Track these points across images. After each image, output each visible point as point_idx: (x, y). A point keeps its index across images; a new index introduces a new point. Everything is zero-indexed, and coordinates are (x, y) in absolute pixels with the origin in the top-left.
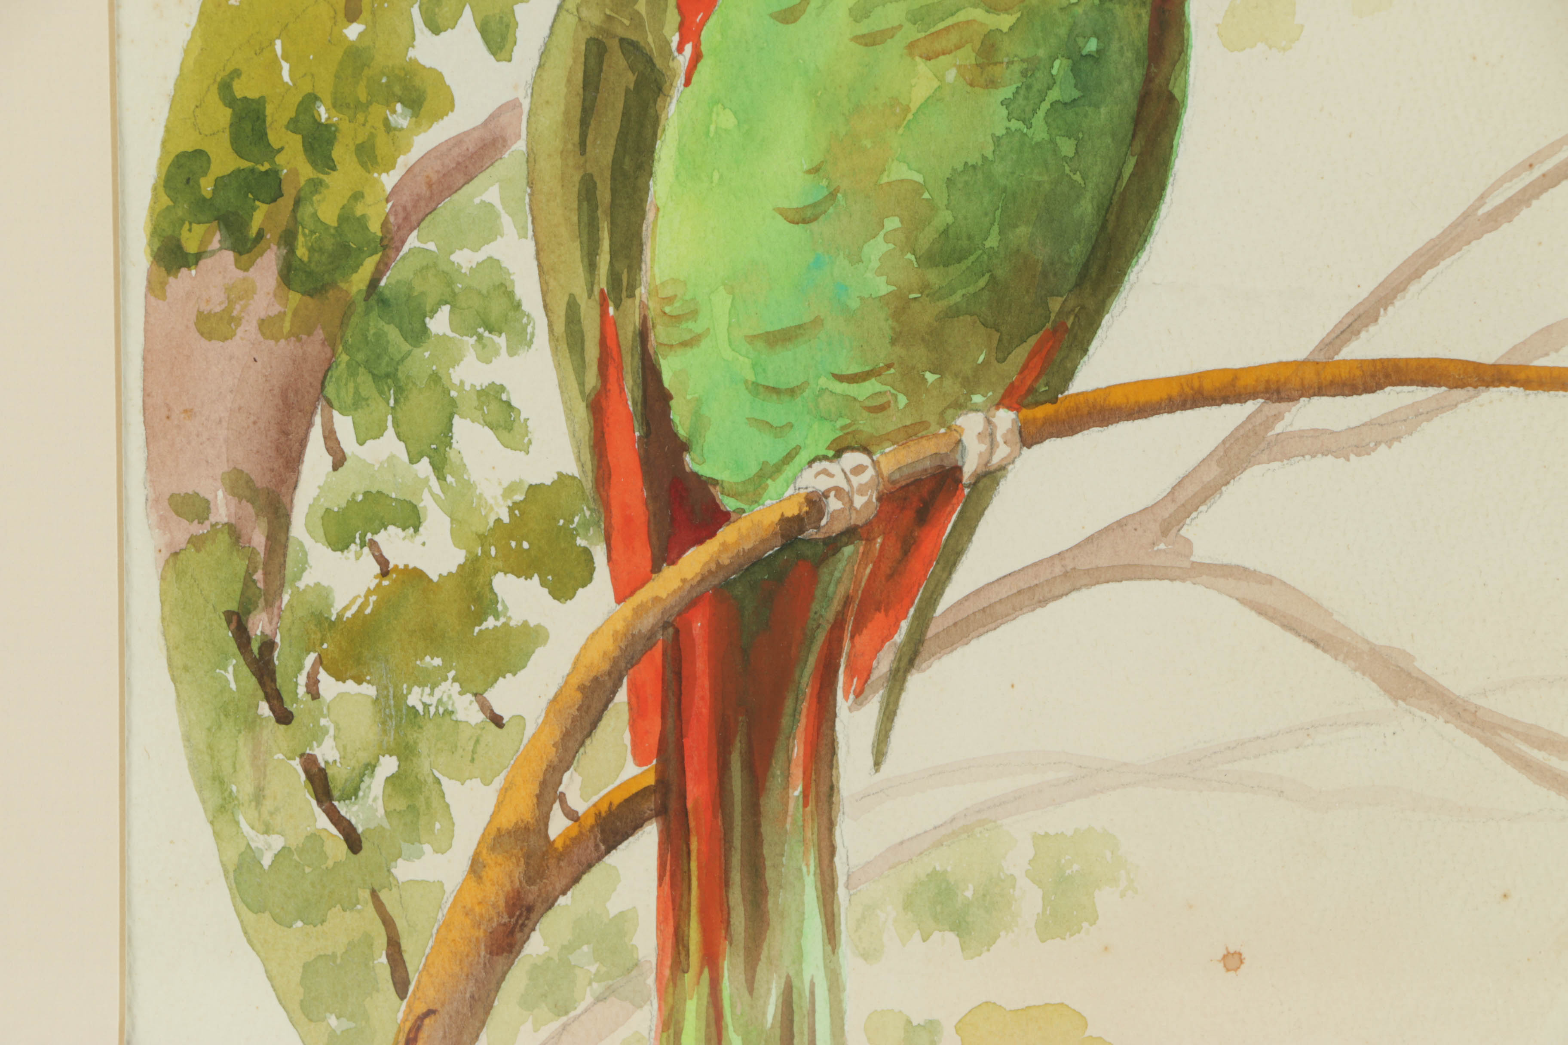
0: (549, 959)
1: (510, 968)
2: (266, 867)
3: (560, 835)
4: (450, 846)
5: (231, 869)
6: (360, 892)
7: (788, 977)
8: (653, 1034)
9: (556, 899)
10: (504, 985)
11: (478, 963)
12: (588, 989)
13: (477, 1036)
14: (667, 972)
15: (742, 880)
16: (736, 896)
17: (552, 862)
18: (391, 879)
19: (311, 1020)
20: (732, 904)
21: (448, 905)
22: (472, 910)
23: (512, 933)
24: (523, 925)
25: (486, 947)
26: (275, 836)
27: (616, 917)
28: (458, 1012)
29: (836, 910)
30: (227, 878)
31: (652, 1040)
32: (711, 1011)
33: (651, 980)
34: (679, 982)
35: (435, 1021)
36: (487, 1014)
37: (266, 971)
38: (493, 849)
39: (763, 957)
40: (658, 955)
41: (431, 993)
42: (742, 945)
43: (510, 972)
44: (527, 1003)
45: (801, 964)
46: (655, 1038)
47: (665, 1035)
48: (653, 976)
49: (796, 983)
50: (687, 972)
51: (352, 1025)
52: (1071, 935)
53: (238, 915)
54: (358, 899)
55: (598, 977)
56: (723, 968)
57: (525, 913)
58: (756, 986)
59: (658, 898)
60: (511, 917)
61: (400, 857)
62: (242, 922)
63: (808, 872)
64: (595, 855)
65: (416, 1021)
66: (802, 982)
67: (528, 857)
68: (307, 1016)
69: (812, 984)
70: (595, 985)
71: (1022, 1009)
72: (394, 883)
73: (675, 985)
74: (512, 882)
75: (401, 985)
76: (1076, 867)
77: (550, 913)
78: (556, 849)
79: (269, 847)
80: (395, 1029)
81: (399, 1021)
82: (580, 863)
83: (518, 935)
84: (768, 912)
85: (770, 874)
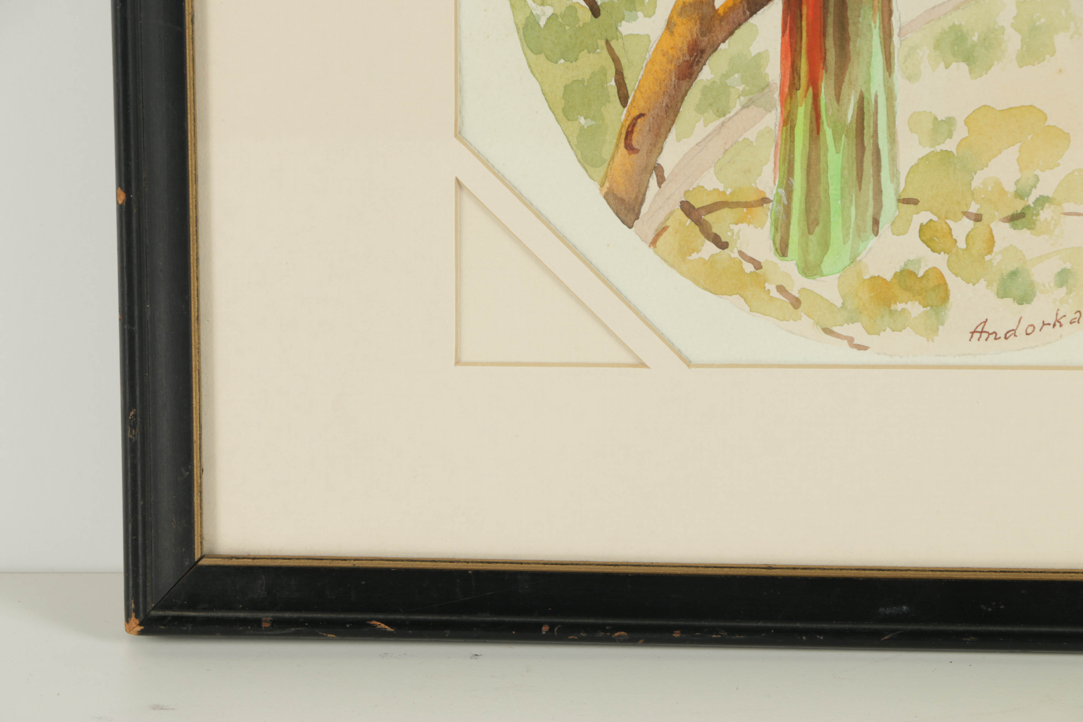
0: (714, 82)
1: (690, 88)
2: (542, 26)
3: (722, 6)
4: (654, 13)
5: (521, 28)
6: (599, 41)
7: (861, 92)
8: (777, 128)
9: (719, 45)
10: (686, 98)
11: (671, 85)
12: (738, 100)
13: (670, 130)
14: (786, 90)
15: (834, 32)
16: (830, 43)
17: (717, 22)
18: (618, 33)
19: (569, 120)
20: (827, 47)
21: (653, 49)
22: (667, 52)
23: (691, 66)
24: (698, 61)
25: (676, 75)
26: (548, 7)
27: (755, 56)
28: (658, 115)
29: (892, 50)
30: (518, 33)
31: (777, 132)
32: (814, 113)
33: (777, 95)
34: (794, 96)
35: (644, 121)
36: (676, 116)
37: (542, 90)
38: (680, 14)
39: (846, 80)
40: (781, 79)
41: (642, 103)
42: (833, 73)
43: (690, 90)
44: (700, 109)
45: (869, 83)
46: (779, 130)
47: (785, 128)
48: (778, 92)
49: (866, 95)
50: (799, 89)
51: (594, 123)
52: (1039, 63)
53: (525, 55)
54: (597, 46)
55: (744, 93)
56: (821, 87)
57: (699, 54)
58: (841, 98)
59: (782, 44)
60: (691, 56)
61: (623, 19)
62: (527, 60)
63: (875, 27)
64: (743, 18)
65: (632, 121)
66: (870, 95)
67: (702, 19)
68: (566, 117)
69: (876, 96)
70: (742, 98)
71: (1006, 110)
72: (619, 35)
73: (791, 98)
74: (692, 35)
75: (624, 98)
76: (1043, 20)
77: (715, 54)
78: (719, 15)
79: (544, 14)
80: (620, 125)
81: (622, 121)
82: (734, 23)
83: (696, 68)
84: (850, 52)
85: (851, 29)
